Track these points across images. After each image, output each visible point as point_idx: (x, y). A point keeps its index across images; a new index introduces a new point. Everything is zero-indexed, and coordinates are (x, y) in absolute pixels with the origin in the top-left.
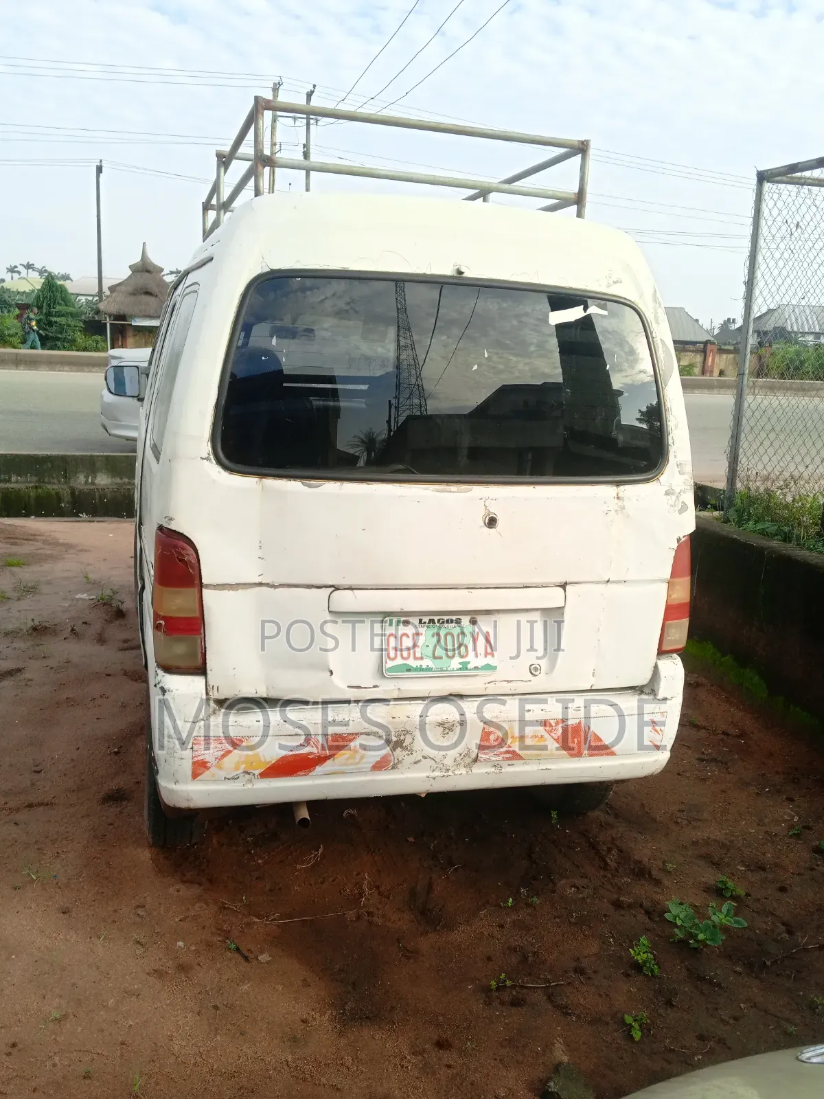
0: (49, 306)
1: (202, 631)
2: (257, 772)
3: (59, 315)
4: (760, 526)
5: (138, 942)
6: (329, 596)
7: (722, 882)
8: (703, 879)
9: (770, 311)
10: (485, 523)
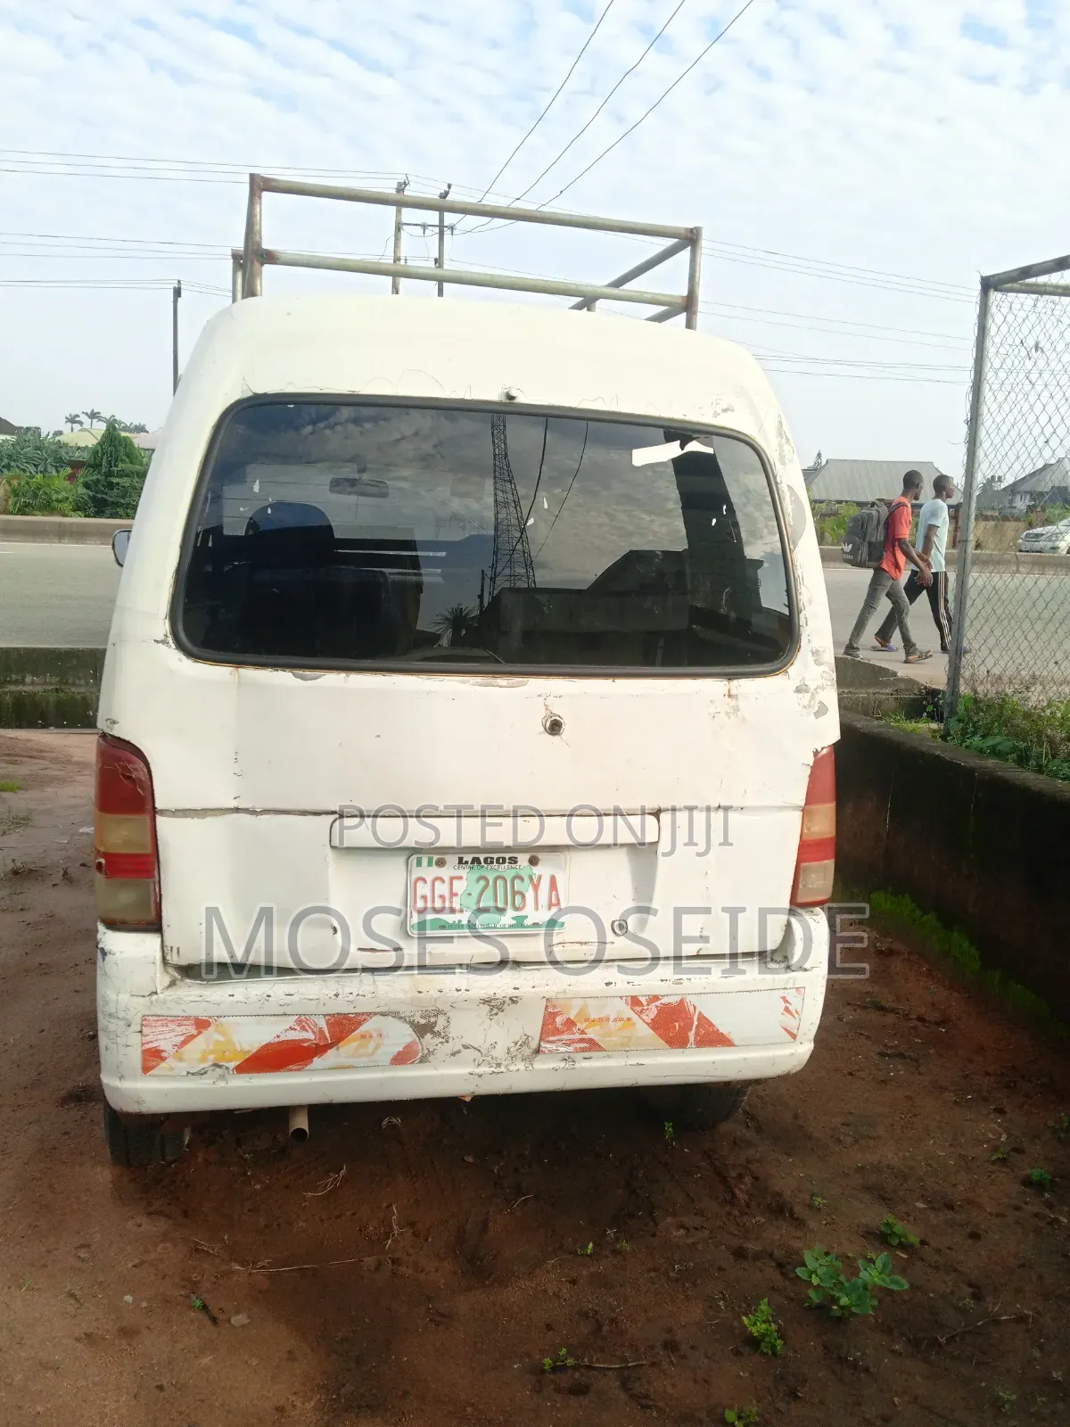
0: (109, 463)
1: (156, 873)
2: (232, 1065)
3: (122, 474)
4: (990, 742)
5: (72, 1296)
6: (331, 827)
7: (887, 1224)
8: (863, 1220)
9: (1046, 467)
10: (545, 728)
